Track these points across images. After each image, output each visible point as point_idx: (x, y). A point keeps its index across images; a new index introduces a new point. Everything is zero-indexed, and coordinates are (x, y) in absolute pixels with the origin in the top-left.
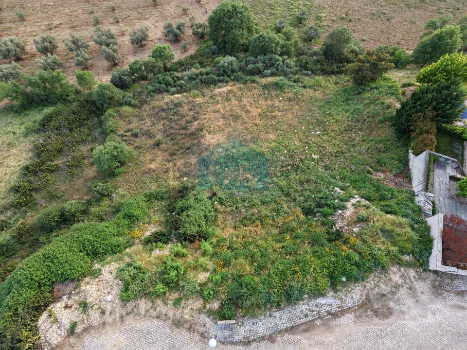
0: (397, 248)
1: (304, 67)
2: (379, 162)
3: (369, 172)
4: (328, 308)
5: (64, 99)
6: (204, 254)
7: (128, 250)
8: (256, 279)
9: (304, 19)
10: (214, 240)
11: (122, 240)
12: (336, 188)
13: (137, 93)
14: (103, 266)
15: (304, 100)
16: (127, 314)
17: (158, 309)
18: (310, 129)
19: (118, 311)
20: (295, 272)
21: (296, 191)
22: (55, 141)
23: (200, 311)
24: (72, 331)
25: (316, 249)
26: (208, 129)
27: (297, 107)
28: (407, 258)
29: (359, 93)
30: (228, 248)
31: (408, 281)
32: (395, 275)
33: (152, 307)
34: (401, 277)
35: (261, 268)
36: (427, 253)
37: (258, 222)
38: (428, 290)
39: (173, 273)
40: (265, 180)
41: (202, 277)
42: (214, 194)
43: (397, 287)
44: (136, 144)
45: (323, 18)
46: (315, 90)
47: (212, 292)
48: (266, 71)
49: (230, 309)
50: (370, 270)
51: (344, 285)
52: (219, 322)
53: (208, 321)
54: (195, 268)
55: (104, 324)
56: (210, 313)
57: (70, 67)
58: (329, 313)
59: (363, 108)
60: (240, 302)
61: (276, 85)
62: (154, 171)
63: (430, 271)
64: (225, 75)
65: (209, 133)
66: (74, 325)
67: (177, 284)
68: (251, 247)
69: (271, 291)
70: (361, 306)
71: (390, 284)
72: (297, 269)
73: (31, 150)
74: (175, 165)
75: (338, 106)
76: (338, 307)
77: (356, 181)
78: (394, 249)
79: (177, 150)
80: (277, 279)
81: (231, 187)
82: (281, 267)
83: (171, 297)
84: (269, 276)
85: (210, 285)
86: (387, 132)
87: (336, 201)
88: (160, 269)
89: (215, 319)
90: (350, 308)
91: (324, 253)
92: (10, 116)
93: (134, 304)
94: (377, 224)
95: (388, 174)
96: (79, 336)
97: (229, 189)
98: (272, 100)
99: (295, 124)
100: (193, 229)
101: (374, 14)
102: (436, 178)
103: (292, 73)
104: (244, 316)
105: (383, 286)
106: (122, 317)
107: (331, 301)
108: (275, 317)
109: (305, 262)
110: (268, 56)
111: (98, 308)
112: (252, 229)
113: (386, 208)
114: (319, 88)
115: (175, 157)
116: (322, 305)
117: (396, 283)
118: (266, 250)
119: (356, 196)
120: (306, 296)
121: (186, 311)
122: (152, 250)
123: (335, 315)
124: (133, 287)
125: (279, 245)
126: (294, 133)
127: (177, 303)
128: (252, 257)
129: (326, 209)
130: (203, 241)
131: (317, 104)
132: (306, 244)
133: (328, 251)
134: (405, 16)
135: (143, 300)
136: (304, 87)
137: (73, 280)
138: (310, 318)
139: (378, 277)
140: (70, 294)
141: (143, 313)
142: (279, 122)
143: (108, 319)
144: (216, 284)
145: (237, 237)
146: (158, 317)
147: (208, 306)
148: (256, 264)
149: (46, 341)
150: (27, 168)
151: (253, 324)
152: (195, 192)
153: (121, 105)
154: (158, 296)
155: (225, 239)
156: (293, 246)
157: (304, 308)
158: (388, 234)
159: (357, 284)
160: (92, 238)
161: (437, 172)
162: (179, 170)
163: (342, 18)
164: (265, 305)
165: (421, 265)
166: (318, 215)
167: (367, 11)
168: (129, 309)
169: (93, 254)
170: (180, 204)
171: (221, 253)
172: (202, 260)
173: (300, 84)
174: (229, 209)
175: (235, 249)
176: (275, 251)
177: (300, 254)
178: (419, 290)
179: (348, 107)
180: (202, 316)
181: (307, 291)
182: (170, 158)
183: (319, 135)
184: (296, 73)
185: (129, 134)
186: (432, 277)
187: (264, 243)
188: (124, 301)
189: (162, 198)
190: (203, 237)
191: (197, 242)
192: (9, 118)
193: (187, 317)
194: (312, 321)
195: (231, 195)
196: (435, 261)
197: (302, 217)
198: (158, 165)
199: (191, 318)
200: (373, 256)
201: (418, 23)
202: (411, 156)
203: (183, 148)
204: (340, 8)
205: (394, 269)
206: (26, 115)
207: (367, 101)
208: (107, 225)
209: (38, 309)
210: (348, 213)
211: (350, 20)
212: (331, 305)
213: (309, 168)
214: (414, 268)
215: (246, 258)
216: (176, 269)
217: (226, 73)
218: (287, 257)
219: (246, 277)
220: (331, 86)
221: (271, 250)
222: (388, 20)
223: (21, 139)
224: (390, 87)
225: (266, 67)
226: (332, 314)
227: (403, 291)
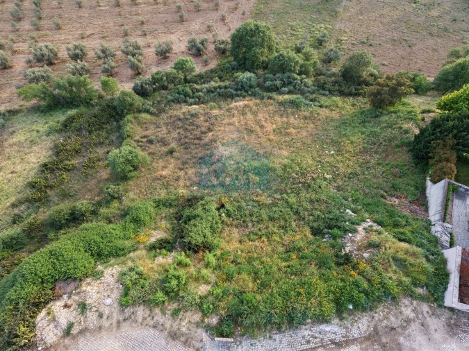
0: (410, 279)
1: (321, 87)
2: (394, 187)
3: (383, 197)
4: (332, 337)
5: (87, 103)
6: (207, 265)
7: (131, 254)
8: (259, 297)
9: (325, 41)
10: (218, 252)
11: (127, 243)
12: (348, 211)
13: (156, 102)
14: (105, 268)
15: (319, 120)
16: (125, 320)
17: (155, 318)
18: (324, 148)
19: (116, 316)
20: (299, 294)
21: (306, 210)
22: (74, 141)
23: (198, 325)
24: (67, 332)
25: (323, 271)
26: (221, 140)
27: (312, 125)
28: (420, 291)
29: (377, 116)
30: (232, 262)
31: (420, 316)
32: (407, 308)
33: (149, 316)
34: (413, 311)
35: (264, 286)
36: (442, 287)
37: (264, 238)
38: (442, 328)
39: (174, 282)
40: (275, 195)
41: (203, 289)
42: (223, 206)
43: (408, 321)
44: (151, 151)
45: (343, 41)
46: (331, 110)
47: (211, 306)
48: (283, 89)
49: (229, 326)
50: (379, 300)
51: (351, 313)
52: (216, 339)
53: (205, 336)
54: (196, 280)
55: (100, 328)
56: (208, 328)
57: (96, 74)
58: (333, 342)
59: (379, 131)
60: (240, 320)
61: (292, 103)
62: (165, 178)
63: (445, 307)
64: (243, 90)
65: (223, 144)
66: (70, 326)
67: (177, 294)
68: (256, 263)
69: (273, 311)
70: (368, 338)
71: (401, 318)
72: (301, 290)
73: (51, 149)
74: (186, 173)
75: (354, 127)
76: (343, 337)
77: (369, 204)
78: (406, 280)
79: (190, 160)
80: (280, 300)
81: (240, 200)
82: (285, 287)
83: (169, 307)
84: (272, 295)
85: (211, 298)
86: (404, 157)
87: (347, 223)
88: (161, 277)
89: (212, 335)
90: (356, 339)
91: (331, 276)
92: (37, 115)
93: (132, 310)
94: (389, 251)
95: (403, 200)
96: (74, 337)
97: (238, 202)
98: (287, 117)
99: (309, 142)
100: (199, 239)
101: (395, 40)
102: (455, 207)
103: (309, 92)
104: (243, 335)
105: (393, 319)
106: (119, 322)
107: (336, 329)
108: (275, 340)
109: (310, 284)
110: (287, 74)
111: (96, 311)
112: (258, 244)
113: (400, 236)
114: (336, 109)
115: (187, 166)
116: (326, 333)
117: (408, 317)
118: (271, 267)
119: (368, 220)
120: (310, 321)
121: (184, 324)
122: (155, 256)
123: (339, 345)
124: (133, 292)
125: (284, 264)
126: (308, 151)
127: (175, 313)
128: (256, 273)
129: (336, 231)
130: (207, 252)
131: (333, 124)
132: (313, 266)
133: (335, 274)
134: (428, 44)
135: (142, 307)
136: (321, 106)
137: (75, 279)
138: (312, 345)
139: (388, 308)
140: (71, 293)
141: (140, 320)
142: (292, 139)
143: (105, 323)
144: (216, 298)
145: (242, 251)
146: (154, 327)
147: (206, 320)
148: (259, 282)
149: (42, 340)
150: (45, 165)
151: (252, 345)
152: (203, 202)
153: (140, 111)
154: (157, 304)
155: (229, 252)
156: (299, 267)
157: (306, 333)
158: (400, 263)
159: (364, 314)
160: (98, 239)
161: (456, 202)
162: (189, 179)
163: (363, 43)
164: (265, 325)
165: (436, 300)
166: (327, 236)
167: (388, 37)
168: (127, 315)
169: (98, 255)
170: (187, 212)
171: (224, 267)
172: (205, 272)
173: (317, 104)
174: (235, 222)
175: (239, 263)
176: (280, 269)
177: (306, 276)
178: (433, 327)
179: (364, 129)
180: (200, 331)
181: (310, 315)
182: (181, 167)
183: (333, 155)
184: (314, 93)
185: (144, 140)
186: (447, 314)
187: (269, 260)
188: (123, 306)
189: (171, 205)
190: (208, 248)
191: (201, 253)
192: (35, 117)
193: (184, 329)
194: (314, 348)
195: (240, 208)
196: (451, 297)
197: (311, 237)
198: (170, 173)
199: (187, 332)
200: (383, 285)
201: (441, 51)
202: (429, 183)
203: (195, 158)
204: (361, 33)
205: (406, 301)
206: (51, 115)
207: (385, 125)
208: (115, 227)
209: (38, 305)
210: (358, 237)
211: (371, 45)
212: (335, 333)
213: (320, 188)
214: (428, 302)
215: (249, 274)
216: (178, 278)
217: (244, 88)
218: (292, 277)
219: (248, 294)
220: (348, 108)
221: (275, 268)
222: (410, 47)
223: (44, 138)
224: (409, 112)
225: (284, 85)
226: (336, 344)
227: (414, 327)
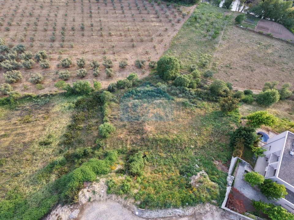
0: (210, 197)
1: (199, 95)
2: (218, 156)
3: (213, 160)
4: (179, 214)
5: (86, 93)
6: (138, 182)
7: (109, 174)
8: (155, 196)
9: (206, 65)
10: (142, 177)
11: (108, 169)
12: (196, 165)
13: (118, 96)
14: (100, 178)
15: (194, 115)
16: (108, 199)
17: (119, 199)
18: (193, 131)
19: (105, 197)
20: (169, 197)
21: (180, 162)
22: (81, 115)
23: (133, 203)
24: (89, 200)
25: (180, 190)
26: (148, 122)
27: (191, 117)
28: (214, 201)
29: (222, 116)
30: (147, 182)
31: (212, 211)
32: (208, 207)
33: (117, 198)
34: (210, 208)
35: (157, 192)
36: (221, 201)
37: (160, 173)
38: (219, 216)
39: (126, 187)
40: (168, 153)
41: (136, 191)
42: (145, 156)
43: (207, 212)
44: (115, 124)
45: (217, 65)
46: (201, 110)
47: (138, 198)
48: (180, 95)
49: (144, 205)
50: (198, 203)
51: (187, 206)
52: (139, 209)
53: (135, 208)
54: (134, 187)
55: (100, 200)
56: (136, 205)
57: (89, 74)
58: (179, 215)
59: (220, 125)
60: (148, 203)
61: (184, 104)
62: (122, 139)
63: (222, 208)
65: (148, 124)
66: (90, 198)
67: (127, 192)
68: (156, 184)
69: (159, 202)
70: (191, 216)
71: (204, 210)
72: (170, 196)
73: (71, 117)
74: (131, 138)
75: (210, 121)
76: (183, 214)
77: (205, 163)
78: (209, 197)
79: (133, 130)
80: (162, 198)
81: (153, 154)
82: (165, 194)
83: (124, 196)
84: (160, 196)
85: (138, 195)
86: (225, 141)
87: (194, 171)
88: (121, 185)
89: (138, 207)
90: (187, 216)
91: (182, 192)
92: (63, 97)
93: (111, 195)
94: (205, 185)
95: (220, 163)
96: (91, 202)
97: (152, 154)
98: (179, 112)
99: (187, 127)
100: (135, 171)
101: (244, 67)
102: (239, 170)
103: (192, 98)
104: (148, 209)
105: (201, 210)
106: (106, 199)
107: (181, 211)
108: (159, 212)
109: (174, 194)
110: (182, 87)
111: (99, 194)
112: (158, 176)
113: (212, 179)
114: (204, 109)
115: (131, 134)
116: (177, 212)
117: (207, 210)
118: (161, 186)
119: (203, 171)
120: (172, 207)
121: (128, 202)
122: (118, 176)
123: (181, 217)
124: (112, 189)
125: (166, 185)
126: (186, 132)
127: (126, 199)
128: (155, 187)
129: (189, 174)
130: (138, 177)
131: (200, 118)
132: (177, 187)
133: (184, 191)
134: (262, 70)
135: (114, 195)
136: (196, 107)
137: (90, 182)
138: (171, 215)
139: (201, 206)
140: (89, 186)
141: (114, 199)
142: (180, 125)
143: (102, 199)
144: (140, 195)
145: (151, 178)
146: (118, 202)
147: (136, 202)
148: (156, 191)
149: (81, 202)
150: (70, 126)
151: (151, 213)
152: (138, 154)
153: (111, 101)
154: (120, 194)
155: (146, 178)
156: (171, 187)
157: (170, 211)
158: (209, 190)
159: (192, 207)
160: (97, 166)
161: (240, 167)
162: (132, 141)
163: (227, 66)
164: (156, 206)
165: (219, 205)
166: (185, 175)
167: (241, 64)
168: (109, 197)
169: (97, 172)
170: (131, 158)
171: (144, 183)
172: (137, 185)
173: (195, 105)
174: (150, 164)
175: (150, 183)
176: (164, 187)
177: (173, 191)
178: (215, 215)
179: (214, 123)
180: (134, 206)
181: (172, 205)
182: (129, 134)
183: (196, 136)
184: (195, 98)
185: (112, 117)
186: (222, 211)
187: (161, 182)
188: (108, 193)
189: (124, 153)
190: (138, 175)
191: (136, 177)
193: (128, 204)
194: (172, 217)
195: (152, 158)
196: (223, 206)
197: (179, 175)
198: (124, 136)
199: (129, 205)
200: (200, 197)
201: (269, 75)
202: (233, 157)
203: (135, 130)
204: (227, 61)
205: (208, 204)
206: (70, 98)
207: (223, 122)
208: (103, 162)
209: (79, 189)
210: (197, 178)
211: (231, 68)
212: (180, 213)
213: (188, 152)
214: (216, 206)
215: (153, 187)
216: (127, 186)
218: (168, 191)
219: (151, 195)
220: (210, 109)
221: (163, 186)
222: (252, 71)
223: (67, 110)
224: (236, 118)
225: (180, 93)
226: (180, 216)
227: (209, 214)
